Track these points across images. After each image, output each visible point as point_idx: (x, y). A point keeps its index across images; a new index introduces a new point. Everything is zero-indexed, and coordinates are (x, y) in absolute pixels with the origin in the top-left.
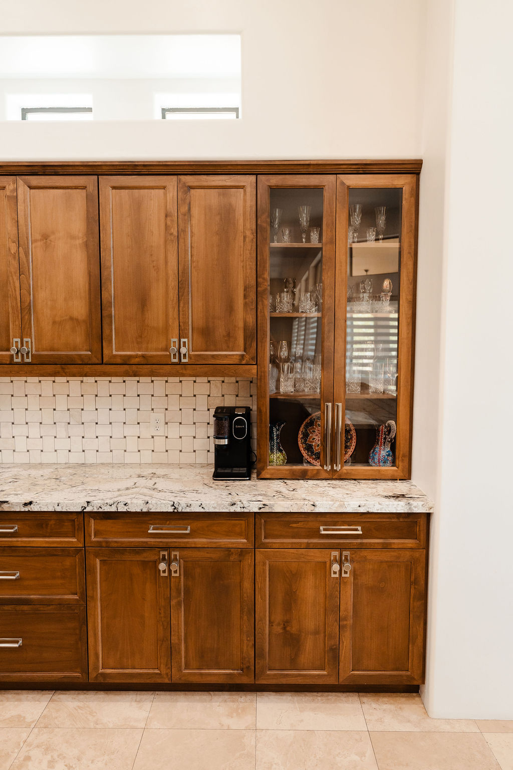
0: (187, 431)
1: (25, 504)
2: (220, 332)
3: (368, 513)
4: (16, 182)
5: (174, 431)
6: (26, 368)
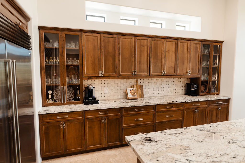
0: (179, 88)
1: (176, 102)
2: (195, 69)
3: (224, 99)
4: (164, 40)
5: (177, 88)
6: (164, 76)
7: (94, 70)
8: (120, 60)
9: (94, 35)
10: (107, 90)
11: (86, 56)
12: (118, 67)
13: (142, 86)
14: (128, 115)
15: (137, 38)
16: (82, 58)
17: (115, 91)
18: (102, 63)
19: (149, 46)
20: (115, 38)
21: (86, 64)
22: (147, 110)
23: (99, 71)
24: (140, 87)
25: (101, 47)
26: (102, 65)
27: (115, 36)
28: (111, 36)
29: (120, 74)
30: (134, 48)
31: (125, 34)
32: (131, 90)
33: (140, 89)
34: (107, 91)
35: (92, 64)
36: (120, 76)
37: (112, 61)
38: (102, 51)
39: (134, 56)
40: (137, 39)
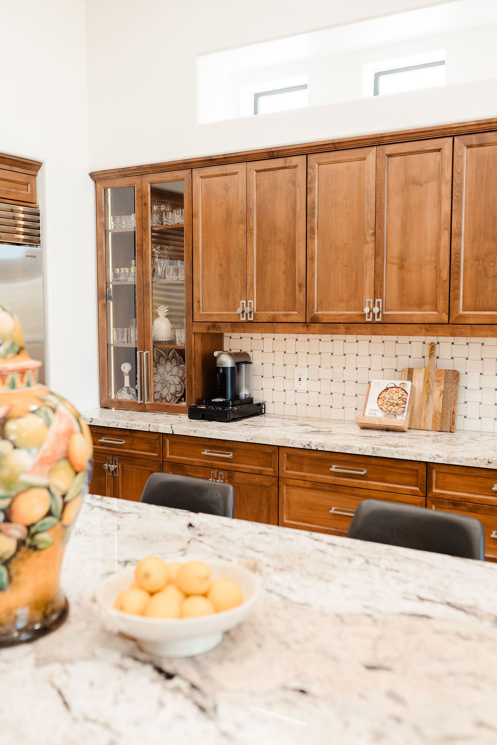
7: (228, 297)
8: (313, 258)
9: (228, 172)
10: (304, 379)
11: (203, 249)
12: (306, 285)
13: (453, 377)
14: (301, 483)
15: (390, 149)
16: (191, 256)
17: (337, 388)
18: (249, 272)
19: (449, 178)
20: (296, 167)
21: (203, 276)
22: (388, 477)
23: (242, 302)
24: (442, 378)
25: (248, 210)
26: (249, 278)
27: (295, 160)
28: (280, 162)
29: (313, 312)
30: (373, 200)
31: (334, 144)
32: (387, 389)
33: (442, 387)
34: (304, 386)
35: (220, 275)
36: (315, 320)
37: (285, 263)
38: (251, 225)
39: (375, 234)
40: (389, 156)
